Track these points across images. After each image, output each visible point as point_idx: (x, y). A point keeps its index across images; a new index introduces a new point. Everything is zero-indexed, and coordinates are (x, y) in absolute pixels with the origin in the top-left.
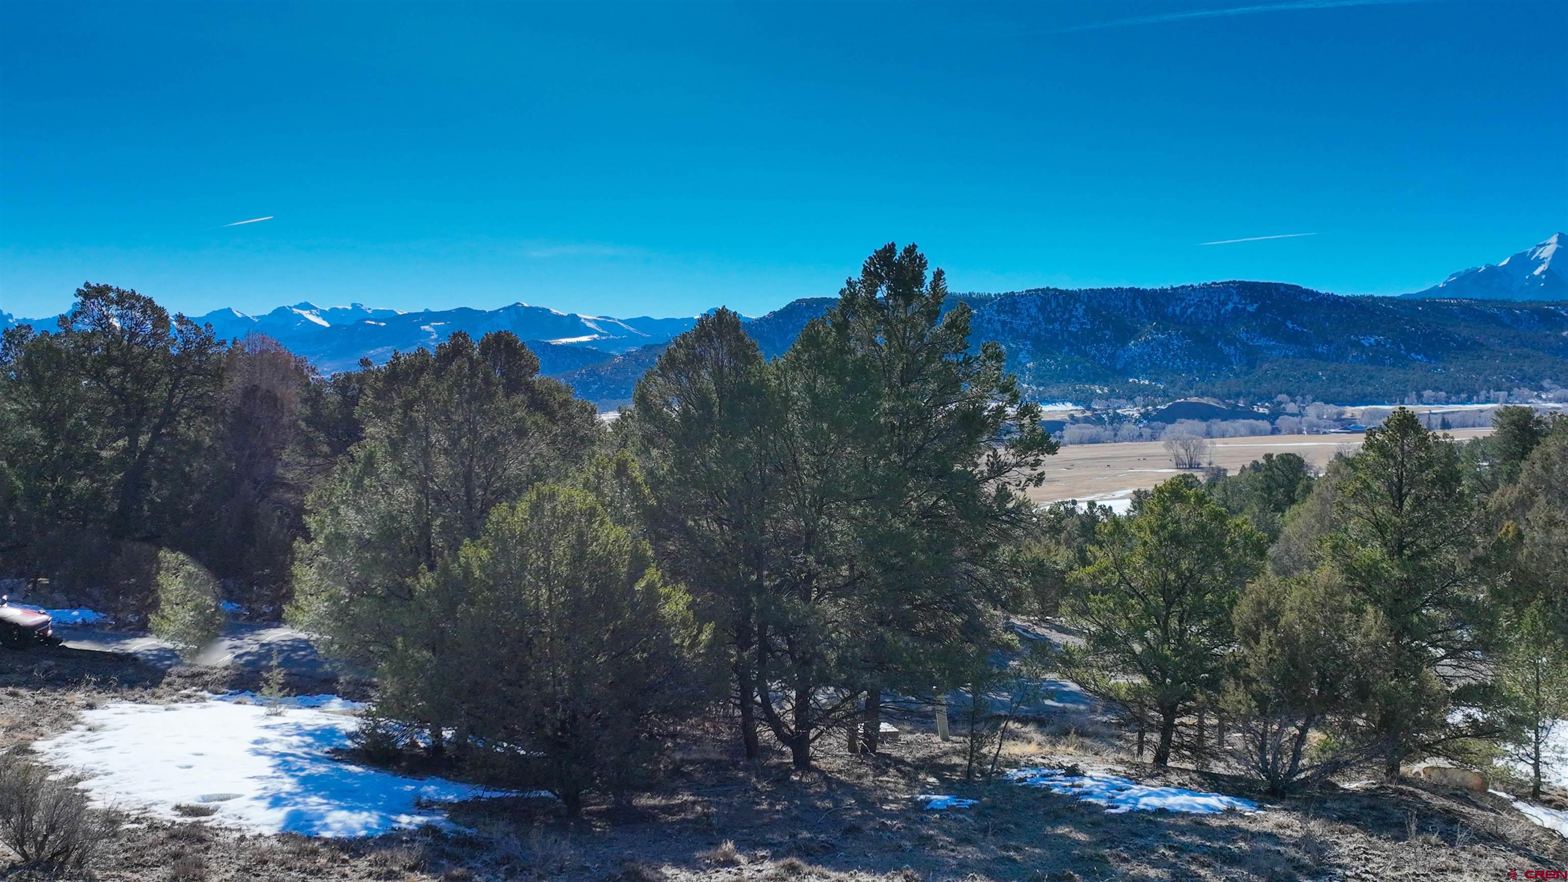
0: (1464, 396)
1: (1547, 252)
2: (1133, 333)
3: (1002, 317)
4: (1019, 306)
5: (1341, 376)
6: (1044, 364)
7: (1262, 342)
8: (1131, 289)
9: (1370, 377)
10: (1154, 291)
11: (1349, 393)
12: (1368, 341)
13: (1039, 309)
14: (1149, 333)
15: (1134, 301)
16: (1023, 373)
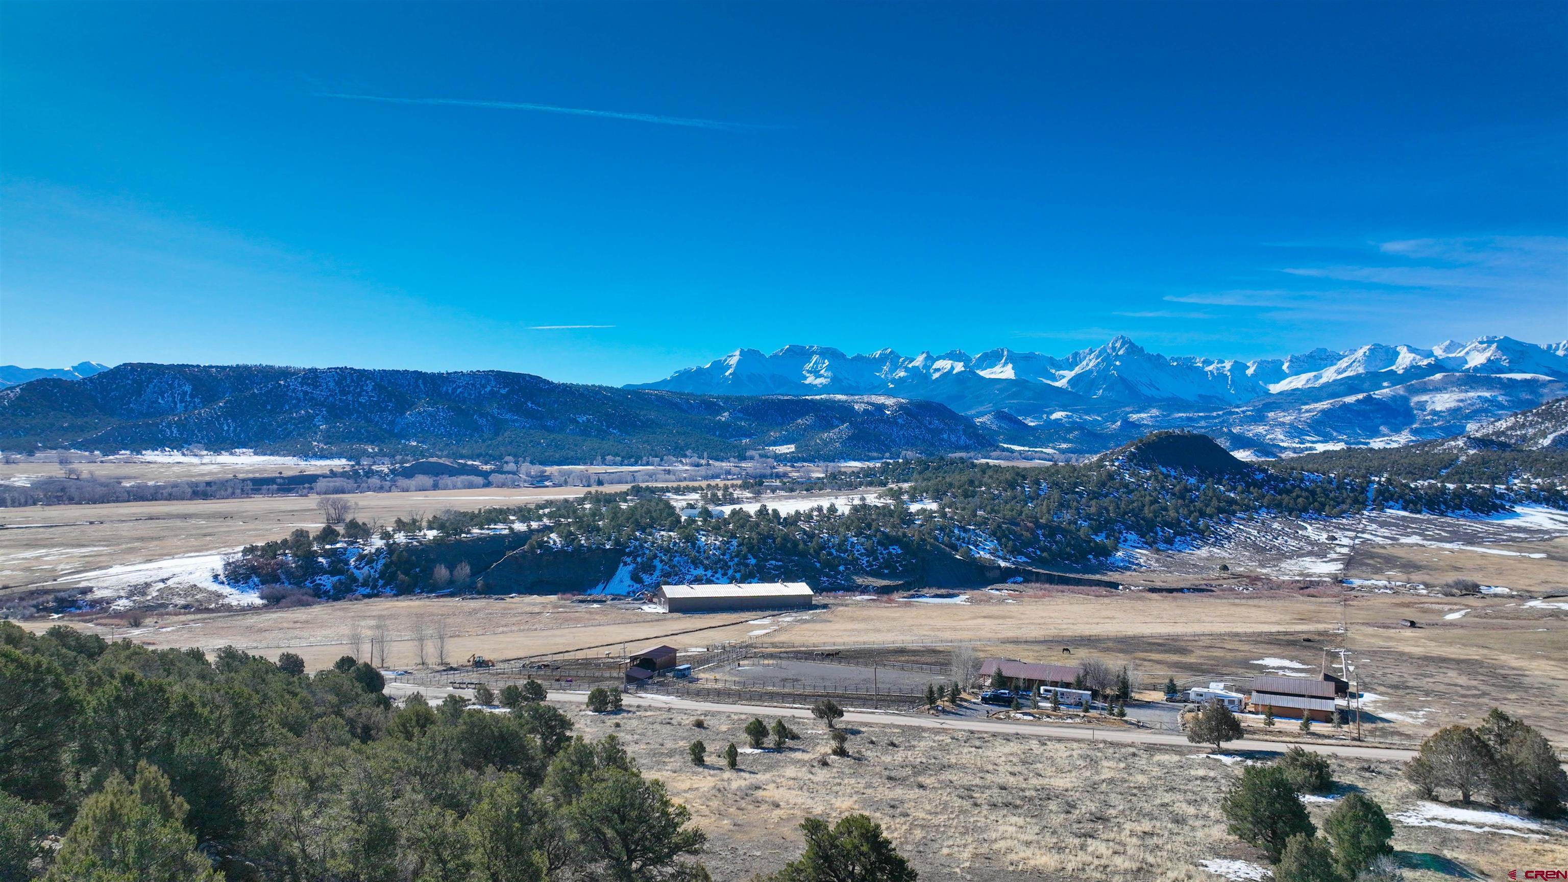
0: (633, 460)
1: (734, 361)
2: (411, 405)
3: (304, 388)
4: (321, 380)
5: (556, 444)
6: (334, 427)
7: (508, 416)
8: (416, 372)
9: (576, 445)
10: (434, 374)
11: (557, 456)
12: (582, 419)
13: (337, 384)
14: (423, 407)
15: (416, 382)
16: (316, 433)
